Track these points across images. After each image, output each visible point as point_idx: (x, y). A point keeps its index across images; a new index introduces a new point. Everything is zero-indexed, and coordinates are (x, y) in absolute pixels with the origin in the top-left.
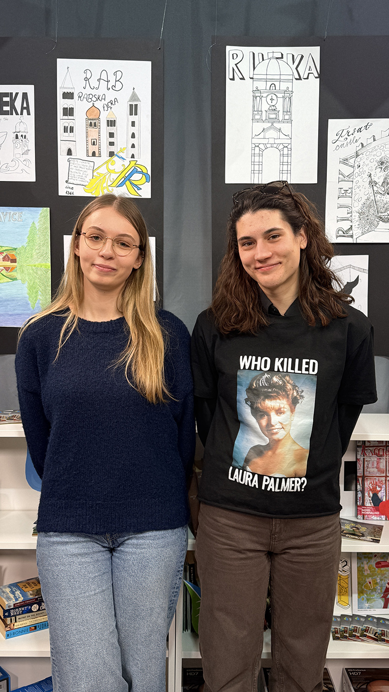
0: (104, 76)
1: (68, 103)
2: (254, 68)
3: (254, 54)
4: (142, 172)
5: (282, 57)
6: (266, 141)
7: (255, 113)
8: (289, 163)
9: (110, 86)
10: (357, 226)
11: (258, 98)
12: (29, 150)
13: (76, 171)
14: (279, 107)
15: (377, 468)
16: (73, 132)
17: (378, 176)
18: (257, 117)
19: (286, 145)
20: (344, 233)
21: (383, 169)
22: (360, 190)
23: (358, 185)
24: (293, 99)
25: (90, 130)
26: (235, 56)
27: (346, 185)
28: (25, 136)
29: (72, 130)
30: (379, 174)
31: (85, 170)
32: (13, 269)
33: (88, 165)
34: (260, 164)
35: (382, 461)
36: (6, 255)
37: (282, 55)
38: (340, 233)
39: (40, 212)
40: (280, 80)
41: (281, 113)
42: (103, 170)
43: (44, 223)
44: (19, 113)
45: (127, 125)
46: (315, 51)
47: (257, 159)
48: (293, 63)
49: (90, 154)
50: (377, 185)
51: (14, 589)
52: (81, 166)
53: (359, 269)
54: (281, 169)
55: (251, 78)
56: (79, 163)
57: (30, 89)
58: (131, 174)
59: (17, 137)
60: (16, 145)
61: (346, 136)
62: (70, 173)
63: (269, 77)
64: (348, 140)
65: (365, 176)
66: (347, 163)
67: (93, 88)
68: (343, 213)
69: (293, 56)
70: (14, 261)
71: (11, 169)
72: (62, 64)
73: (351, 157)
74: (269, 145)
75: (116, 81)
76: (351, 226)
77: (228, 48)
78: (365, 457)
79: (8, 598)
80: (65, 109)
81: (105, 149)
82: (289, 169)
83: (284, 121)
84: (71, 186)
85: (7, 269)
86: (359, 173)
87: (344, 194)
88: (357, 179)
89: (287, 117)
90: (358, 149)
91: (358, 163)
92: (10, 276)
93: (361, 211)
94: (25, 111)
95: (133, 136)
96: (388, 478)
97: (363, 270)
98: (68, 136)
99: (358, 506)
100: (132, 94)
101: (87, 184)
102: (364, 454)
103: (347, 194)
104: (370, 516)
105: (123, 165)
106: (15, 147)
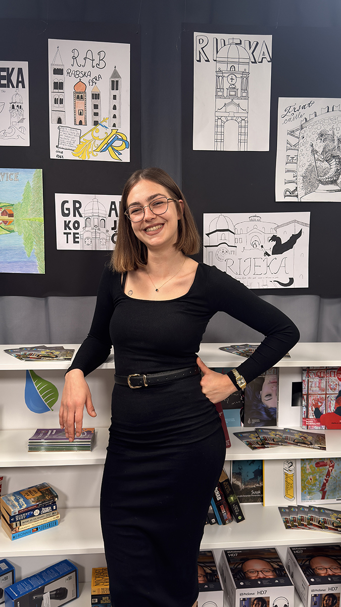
0: (89, 56)
1: (58, 78)
2: (217, 52)
3: (217, 39)
4: (122, 140)
5: (241, 43)
6: (227, 114)
7: (218, 90)
8: (246, 134)
9: (94, 64)
10: (301, 187)
11: (221, 78)
12: (24, 119)
13: (66, 137)
14: (238, 86)
15: (319, 387)
16: (62, 104)
17: (318, 147)
18: (220, 94)
19: (244, 118)
20: (291, 194)
21: (322, 140)
22: (304, 158)
23: (302, 153)
24: (250, 79)
25: (78, 102)
26: (201, 40)
27: (292, 153)
28: (21, 106)
29: (61, 101)
30: (319, 144)
31: (73, 136)
32: (11, 222)
33: (76, 132)
34: (222, 133)
35: (323, 381)
36: (5, 210)
37: (241, 41)
38: (288, 193)
39: (34, 173)
40: (239, 63)
41: (239, 91)
42: (89, 137)
43: (37, 182)
44: (15, 86)
45: (110, 98)
46: (269, 39)
47: (219, 129)
48: (250, 48)
49: (78, 123)
50: (318, 154)
51: (18, 497)
52: (69, 133)
53: (303, 224)
54: (240, 139)
55: (214, 60)
56: (68, 130)
57: (24, 65)
58: (113, 141)
59: (13, 107)
60: (13, 114)
61: (293, 112)
62: (60, 139)
63: (229, 60)
64: (295, 115)
65: (308, 145)
66: (294, 134)
67: (80, 65)
68: (290, 176)
69: (250, 42)
70: (11, 215)
71: (8, 135)
72: (53, 43)
73: (297, 130)
74: (229, 118)
75: (100, 60)
76: (297, 188)
77: (195, 34)
78: (309, 379)
79: (14, 506)
80: (55, 83)
81: (90, 119)
82: (246, 139)
83: (242, 98)
84: (61, 150)
85: (5, 222)
86: (303, 143)
87: (291, 161)
88: (301, 148)
89: (244, 94)
90: (302, 123)
91: (302, 135)
92: (8, 228)
93: (304, 175)
94: (20, 85)
95: (115, 108)
96: (328, 396)
97: (305, 225)
98: (58, 107)
99: (303, 419)
100: (114, 72)
101: (75, 149)
102: (308, 376)
103: (294, 161)
104: (312, 426)
105: (106, 133)
106: (11, 116)
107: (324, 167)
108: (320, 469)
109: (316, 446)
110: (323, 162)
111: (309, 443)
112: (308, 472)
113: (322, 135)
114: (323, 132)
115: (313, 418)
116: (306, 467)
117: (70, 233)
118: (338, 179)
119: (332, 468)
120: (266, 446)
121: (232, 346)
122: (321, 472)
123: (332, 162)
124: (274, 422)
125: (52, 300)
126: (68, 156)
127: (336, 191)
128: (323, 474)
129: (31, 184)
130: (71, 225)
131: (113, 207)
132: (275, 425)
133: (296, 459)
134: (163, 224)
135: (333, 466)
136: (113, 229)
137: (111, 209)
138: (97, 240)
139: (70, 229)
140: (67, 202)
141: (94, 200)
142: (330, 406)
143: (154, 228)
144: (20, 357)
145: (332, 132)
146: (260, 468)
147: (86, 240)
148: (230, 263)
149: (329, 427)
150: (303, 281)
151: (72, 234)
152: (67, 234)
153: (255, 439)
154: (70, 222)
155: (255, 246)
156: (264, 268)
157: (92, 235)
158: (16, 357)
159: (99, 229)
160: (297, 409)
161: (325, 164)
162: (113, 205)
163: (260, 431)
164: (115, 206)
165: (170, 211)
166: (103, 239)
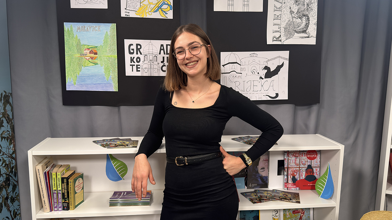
4: (168, 4)
8: (248, 1)
10: (283, 35)
13: (131, 3)
15: (295, 163)
17: (294, 9)
20: (277, 39)
22: (285, 16)
23: (284, 13)
27: (278, 13)
30: (295, 7)
31: (136, 2)
32: (95, 58)
33: (138, 0)
34: (233, 0)
35: (297, 159)
36: (91, 50)
39: (111, 26)
42: (146, 3)
43: (113, 32)
50: (294, 13)
52: (134, 0)
53: (284, 59)
54: (244, 4)
58: (162, 6)
62: (127, 4)
65: (288, 8)
66: (279, 1)
68: (276, 28)
70: (96, 54)
71: (93, 1)
76: (280, 35)
78: (289, 158)
82: (248, 4)
84: (128, 11)
85: (92, 58)
86: (285, 6)
87: (277, 18)
88: (283, 10)
91: (284, 1)
92: (94, 62)
93: (285, 27)
96: (300, 168)
97: (286, 59)
99: (285, 183)
101: (137, 10)
102: (288, 156)
103: (279, 18)
104: (291, 188)
107: (298, 22)
108: (295, 215)
109: (294, 201)
110: (297, 19)
111: (289, 199)
112: (287, 217)
113: (297, 2)
115: (291, 182)
116: (286, 214)
117: (134, 65)
118: (307, 30)
119: (303, 214)
120: (262, 201)
121: (239, 138)
122: (296, 217)
123: (303, 19)
124: (266, 185)
125: (123, 108)
126: (132, 15)
127: (305, 37)
128: (297, 218)
129: (109, 33)
130: (135, 60)
131: (162, 48)
132: (267, 187)
133: (280, 209)
134: (198, 61)
135: (303, 213)
136: (162, 62)
137: (161, 49)
138: (152, 70)
139: (134, 62)
140: (132, 45)
141: (150, 44)
142: (302, 175)
143: (192, 63)
144: (103, 146)
146: (257, 215)
147: (145, 70)
148: (238, 84)
149: (301, 189)
150: (284, 95)
151: (136, 65)
152: (132, 65)
153: (254, 197)
154: (134, 58)
155: (254, 73)
156: (259, 87)
157: (148, 66)
158: (101, 146)
159: (153, 62)
160: (281, 177)
161: (299, 20)
162: (162, 47)
163: (257, 191)
164: (163, 47)
165: (202, 53)
166: (155, 69)
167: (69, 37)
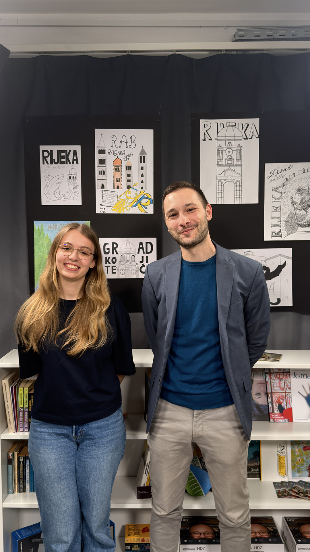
0: (124, 140)
1: (102, 156)
2: (218, 133)
3: (217, 124)
4: (148, 198)
5: (235, 125)
6: (225, 178)
7: (218, 160)
8: (241, 191)
9: (128, 146)
10: (284, 230)
11: (220, 151)
12: (78, 186)
13: (108, 198)
14: (234, 156)
16: (105, 174)
17: (297, 199)
18: (220, 163)
19: (238, 180)
20: (276, 234)
21: (300, 194)
22: (286, 208)
23: (284, 204)
24: (243, 151)
25: (116, 173)
26: (206, 125)
27: (276, 205)
28: (75, 177)
29: (104, 173)
30: (298, 197)
31: (113, 197)
33: (114, 194)
34: (222, 192)
37: (235, 124)
38: (274, 234)
40: (234, 140)
41: (235, 160)
42: (124, 197)
44: (71, 163)
45: (139, 169)
46: (256, 121)
47: (220, 189)
48: (243, 128)
49: (116, 188)
50: (297, 204)
52: (110, 195)
53: (286, 257)
54: (235, 195)
55: (216, 139)
56: (108, 193)
57: (78, 148)
58: (141, 199)
59: (70, 178)
60: (70, 183)
61: (277, 173)
62: (103, 199)
63: (227, 138)
64: (278, 176)
65: (289, 198)
66: (277, 190)
67: (117, 147)
68: (275, 222)
69: (242, 124)
71: (66, 197)
72: (98, 132)
73: (280, 187)
74: (228, 180)
75: (132, 142)
76: (281, 230)
77: (201, 121)
80: (100, 160)
81: (125, 184)
82: (240, 195)
83: (237, 165)
84: (104, 207)
86: (285, 196)
87: (276, 210)
88: (283, 200)
89: (239, 163)
90: (284, 182)
91: (284, 191)
93: (286, 220)
94: (75, 162)
95: (142, 176)
97: (288, 258)
98: (102, 177)
100: (142, 150)
101: (114, 206)
103: (278, 210)
105: (136, 194)
106: (69, 184)
107: (302, 214)
108: (306, 452)
110: (301, 210)
112: (296, 454)
113: (300, 190)
114: (300, 188)
116: (295, 451)
117: (109, 266)
123: (307, 210)
126: (109, 211)
128: (309, 457)
130: (110, 261)
131: (141, 246)
136: (141, 262)
137: (140, 248)
138: (129, 271)
139: (109, 263)
140: (108, 244)
141: (127, 242)
145: (307, 187)
146: (258, 450)
147: (121, 271)
150: (288, 301)
151: (111, 267)
152: (107, 267)
154: (109, 258)
157: (125, 268)
159: (131, 263)
161: (303, 212)
164: (143, 245)
166: (133, 270)
167: (39, 236)
